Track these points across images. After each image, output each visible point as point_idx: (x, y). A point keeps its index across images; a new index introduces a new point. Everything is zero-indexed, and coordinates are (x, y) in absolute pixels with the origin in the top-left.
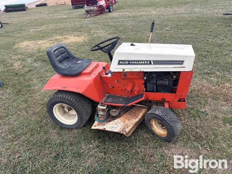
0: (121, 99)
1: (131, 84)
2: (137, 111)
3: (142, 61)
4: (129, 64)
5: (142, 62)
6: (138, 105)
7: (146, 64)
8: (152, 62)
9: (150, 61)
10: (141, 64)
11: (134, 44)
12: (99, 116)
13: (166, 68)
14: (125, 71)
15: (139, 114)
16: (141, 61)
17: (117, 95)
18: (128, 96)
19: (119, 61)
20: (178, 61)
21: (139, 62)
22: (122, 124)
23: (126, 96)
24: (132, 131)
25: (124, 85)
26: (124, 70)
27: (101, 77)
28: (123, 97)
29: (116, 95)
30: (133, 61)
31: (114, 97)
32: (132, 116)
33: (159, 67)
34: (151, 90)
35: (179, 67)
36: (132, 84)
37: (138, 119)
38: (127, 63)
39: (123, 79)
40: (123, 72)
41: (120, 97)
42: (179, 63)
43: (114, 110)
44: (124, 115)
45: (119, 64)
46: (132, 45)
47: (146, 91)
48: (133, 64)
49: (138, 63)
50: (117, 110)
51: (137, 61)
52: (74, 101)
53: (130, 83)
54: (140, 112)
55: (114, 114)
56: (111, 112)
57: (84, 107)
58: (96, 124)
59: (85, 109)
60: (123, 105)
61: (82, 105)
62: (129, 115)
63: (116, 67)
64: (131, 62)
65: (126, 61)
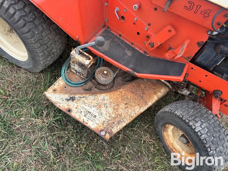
0: (129, 53)
1: (170, 31)
2: (150, 88)
12: (72, 70)
15: (150, 97)
17: (124, 38)
18: (145, 52)
22: (110, 110)
23: (141, 49)
25: (149, 25)
28: (133, 50)
29: (121, 38)
31: (116, 40)
32: (136, 97)
41: (129, 48)
43: (105, 72)
44: (121, 90)
47: (193, 61)
50: (112, 73)
53: (169, 28)
54: (155, 93)
55: (104, 79)
56: (97, 72)
57: (42, 39)
58: (59, 85)
59: (43, 45)
60: (127, 71)
61: (38, 34)
62: (132, 92)
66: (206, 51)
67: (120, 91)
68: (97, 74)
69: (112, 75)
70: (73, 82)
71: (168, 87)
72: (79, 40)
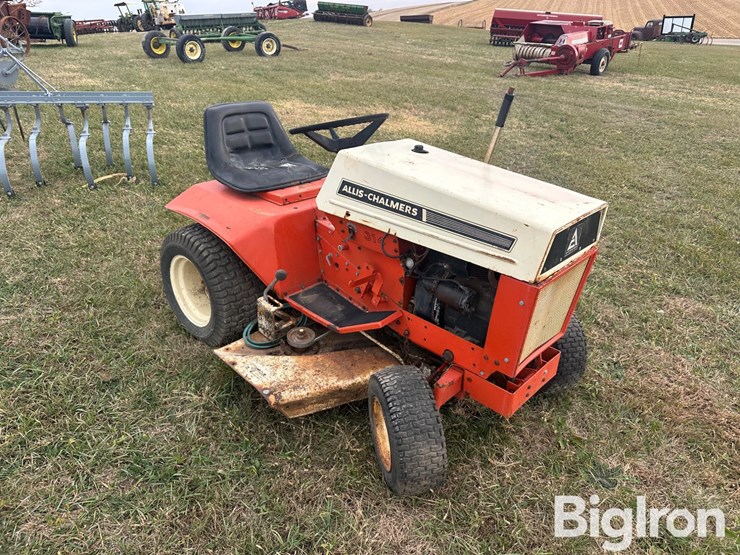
0: (341, 308)
2: (368, 361)
3: (400, 202)
4: (364, 199)
5: (397, 204)
6: (381, 346)
7: (407, 214)
8: (424, 212)
9: (420, 209)
10: (394, 210)
11: (426, 147)
12: (260, 330)
13: (458, 245)
14: (349, 218)
15: (363, 371)
16: (396, 201)
17: (342, 292)
18: (364, 308)
19: (344, 183)
20: (498, 235)
21: (392, 202)
22: (290, 373)
23: (359, 304)
24: (311, 409)
25: (359, 268)
26: (348, 214)
27: (316, 222)
28: (349, 305)
29: (339, 293)
30: (377, 194)
31: (330, 294)
32: (339, 367)
33: (441, 236)
34: (425, 310)
35: (497, 255)
37: (350, 382)
38: (361, 193)
39: (359, 248)
40: (344, 219)
41: (344, 302)
42: (500, 243)
43: (302, 330)
44: (319, 356)
45: (341, 192)
46: (419, 150)
48: (375, 204)
49: (386, 204)
51: (386, 197)
52: (208, 260)
54: (374, 368)
55: (300, 340)
57: (232, 288)
58: (235, 345)
60: (327, 325)
61: (228, 280)
63: (332, 200)
64: (371, 197)
65: (361, 188)
67: (315, 357)
68: (290, 334)
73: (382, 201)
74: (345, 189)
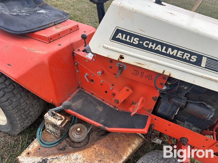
0: (100, 109)
1: (128, 90)
2: (124, 140)
3: (178, 49)
4: (140, 46)
5: (175, 51)
10: (172, 56)
12: (48, 130)
14: (123, 61)
16: (173, 48)
17: (96, 96)
18: (115, 107)
21: (170, 49)
23: (111, 104)
25: (113, 85)
26: (122, 57)
28: (104, 105)
29: (94, 96)
30: (153, 42)
31: (89, 98)
34: (166, 114)
36: (131, 91)
38: (136, 41)
40: (118, 61)
41: (100, 103)
43: (79, 129)
45: (114, 38)
48: (151, 50)
49: (163, 51)
50: (86, 129)
51: (163, 45)
53: (126, 88)
54: (129, 145)
55: (78, 136)
56: (71, 130)
57: (20, 105)
58: (33, 147)
59: (20, 110)
60: (98, 126)
61: (16, 101)
62: (106, 147)
63: (105, 45)
64: (147, 44)
65: (136, 36)
66: (163, 104)
67: (93, 148)
68: (71, 132)
69: (86, 131)
70: (47, 143)
71: (141, 137)
72: (53, 103)
73: (159, 48)
74: (119, 36)
